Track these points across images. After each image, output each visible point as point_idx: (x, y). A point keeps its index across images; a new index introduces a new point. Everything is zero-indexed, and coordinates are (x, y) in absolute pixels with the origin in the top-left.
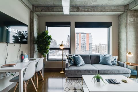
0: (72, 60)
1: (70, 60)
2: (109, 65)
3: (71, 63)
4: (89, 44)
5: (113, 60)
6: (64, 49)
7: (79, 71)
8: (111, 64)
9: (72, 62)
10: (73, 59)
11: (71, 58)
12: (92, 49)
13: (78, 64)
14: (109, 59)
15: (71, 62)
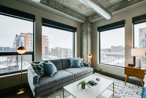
0: (42, 69)
1: (38, 70)
2: (79, 67)
3: (40, 74)
4: (46, 47)
5: (81, 62)
6: (26, 53)
7: (56, 81)
8: (80, 66)
9: (42, 72)
10: (43, 67)
11: (40, 67)
12: (49, 52)
13: (51, 74)
14: (78, 62)
15: (40, 72)
